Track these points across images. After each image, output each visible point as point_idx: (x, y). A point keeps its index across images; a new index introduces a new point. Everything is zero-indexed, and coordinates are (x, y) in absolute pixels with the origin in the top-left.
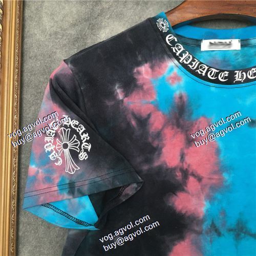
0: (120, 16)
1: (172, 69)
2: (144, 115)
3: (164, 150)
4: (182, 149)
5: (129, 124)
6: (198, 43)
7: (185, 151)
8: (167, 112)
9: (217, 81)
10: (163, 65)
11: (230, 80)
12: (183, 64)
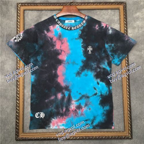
0: (47, 15)
1: (58, 27)
2: (52, 37)
3: (56, 45)
4: (60, 45)
5: (48, 39)
6: (64, 21)
7: (61, 46)
8: (57, 36)
9: (68, 30)
10: (56, 26)
11: (71, 29)
12: (60, 26)
